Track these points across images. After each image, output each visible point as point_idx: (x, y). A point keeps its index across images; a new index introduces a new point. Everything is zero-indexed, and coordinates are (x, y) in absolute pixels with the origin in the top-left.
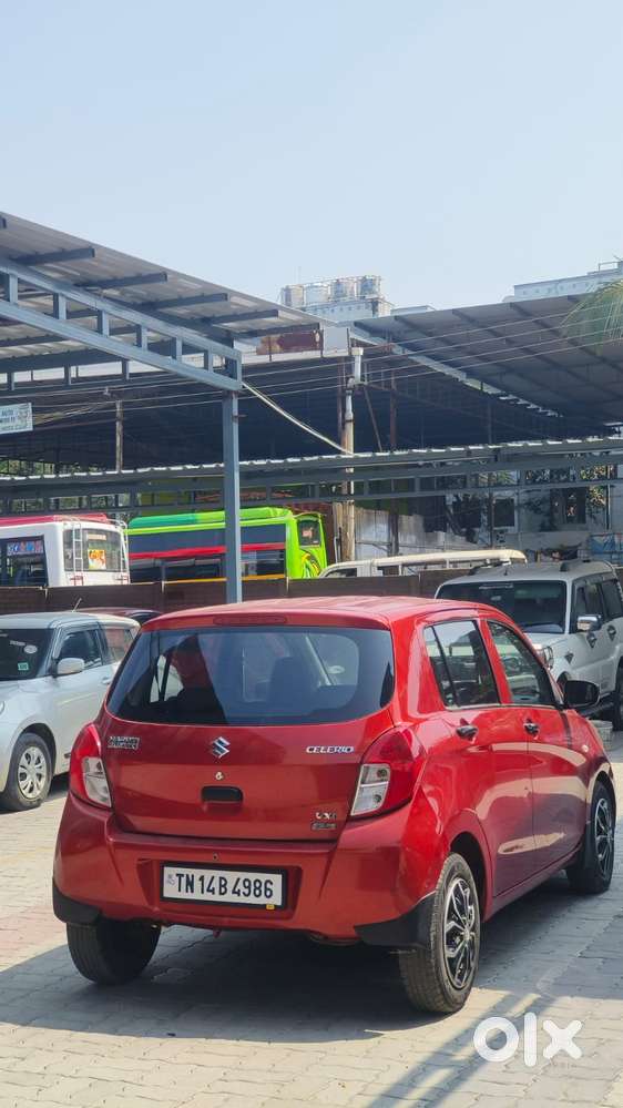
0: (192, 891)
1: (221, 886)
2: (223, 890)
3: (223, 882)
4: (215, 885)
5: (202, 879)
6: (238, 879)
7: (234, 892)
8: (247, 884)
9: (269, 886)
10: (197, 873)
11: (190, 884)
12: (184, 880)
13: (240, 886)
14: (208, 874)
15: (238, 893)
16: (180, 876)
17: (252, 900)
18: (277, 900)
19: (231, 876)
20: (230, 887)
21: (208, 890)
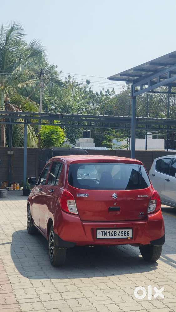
0: (106, 236)
1: (115, 234)
2: (115, 235)
3: (115, 233)
4: (113, 233)
5: (109, 232)
6: (120, 232)
7: (118, 235)
8: (122, 233)
9: (128, 233)
10: (108, 231)
11: (106, 234)
12: (104, 233)
13: (120, 233)
14: (111, 231)
15: (120, 235)
16: (102, 232)
17: (124, 237)
18: (130, 236)
19: (118, 231)
20: (117, 234)
21: (111, 235)
